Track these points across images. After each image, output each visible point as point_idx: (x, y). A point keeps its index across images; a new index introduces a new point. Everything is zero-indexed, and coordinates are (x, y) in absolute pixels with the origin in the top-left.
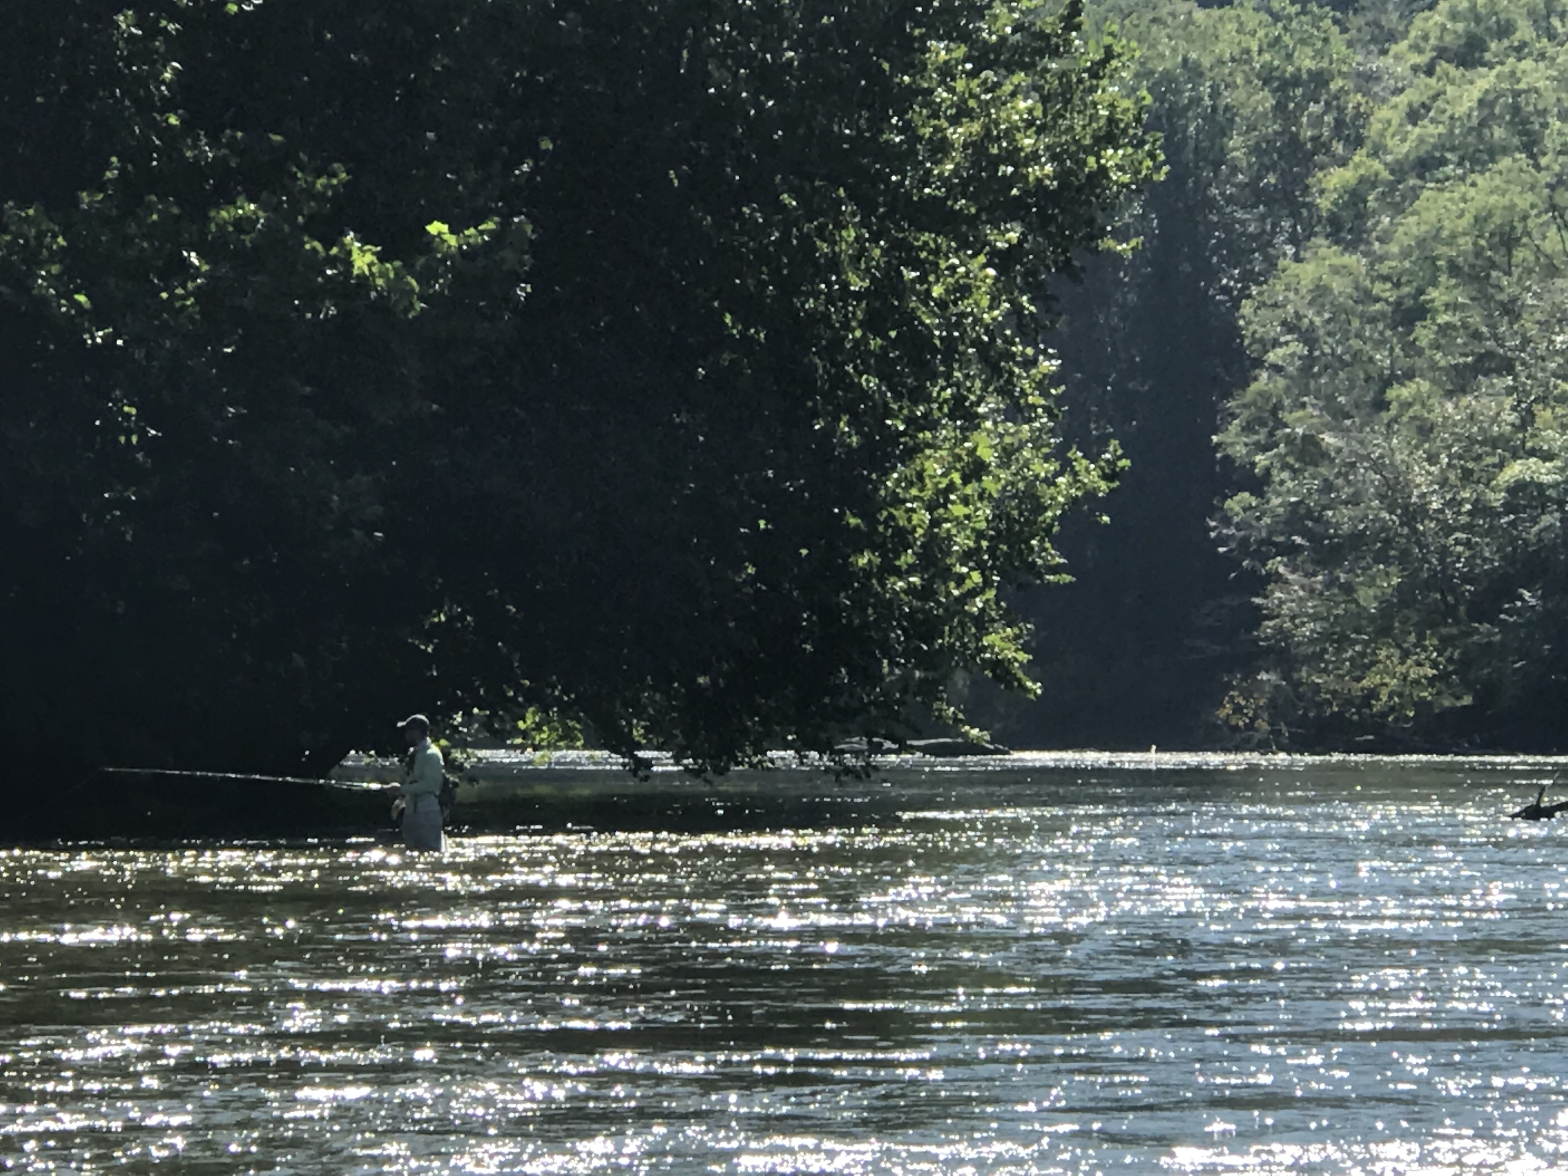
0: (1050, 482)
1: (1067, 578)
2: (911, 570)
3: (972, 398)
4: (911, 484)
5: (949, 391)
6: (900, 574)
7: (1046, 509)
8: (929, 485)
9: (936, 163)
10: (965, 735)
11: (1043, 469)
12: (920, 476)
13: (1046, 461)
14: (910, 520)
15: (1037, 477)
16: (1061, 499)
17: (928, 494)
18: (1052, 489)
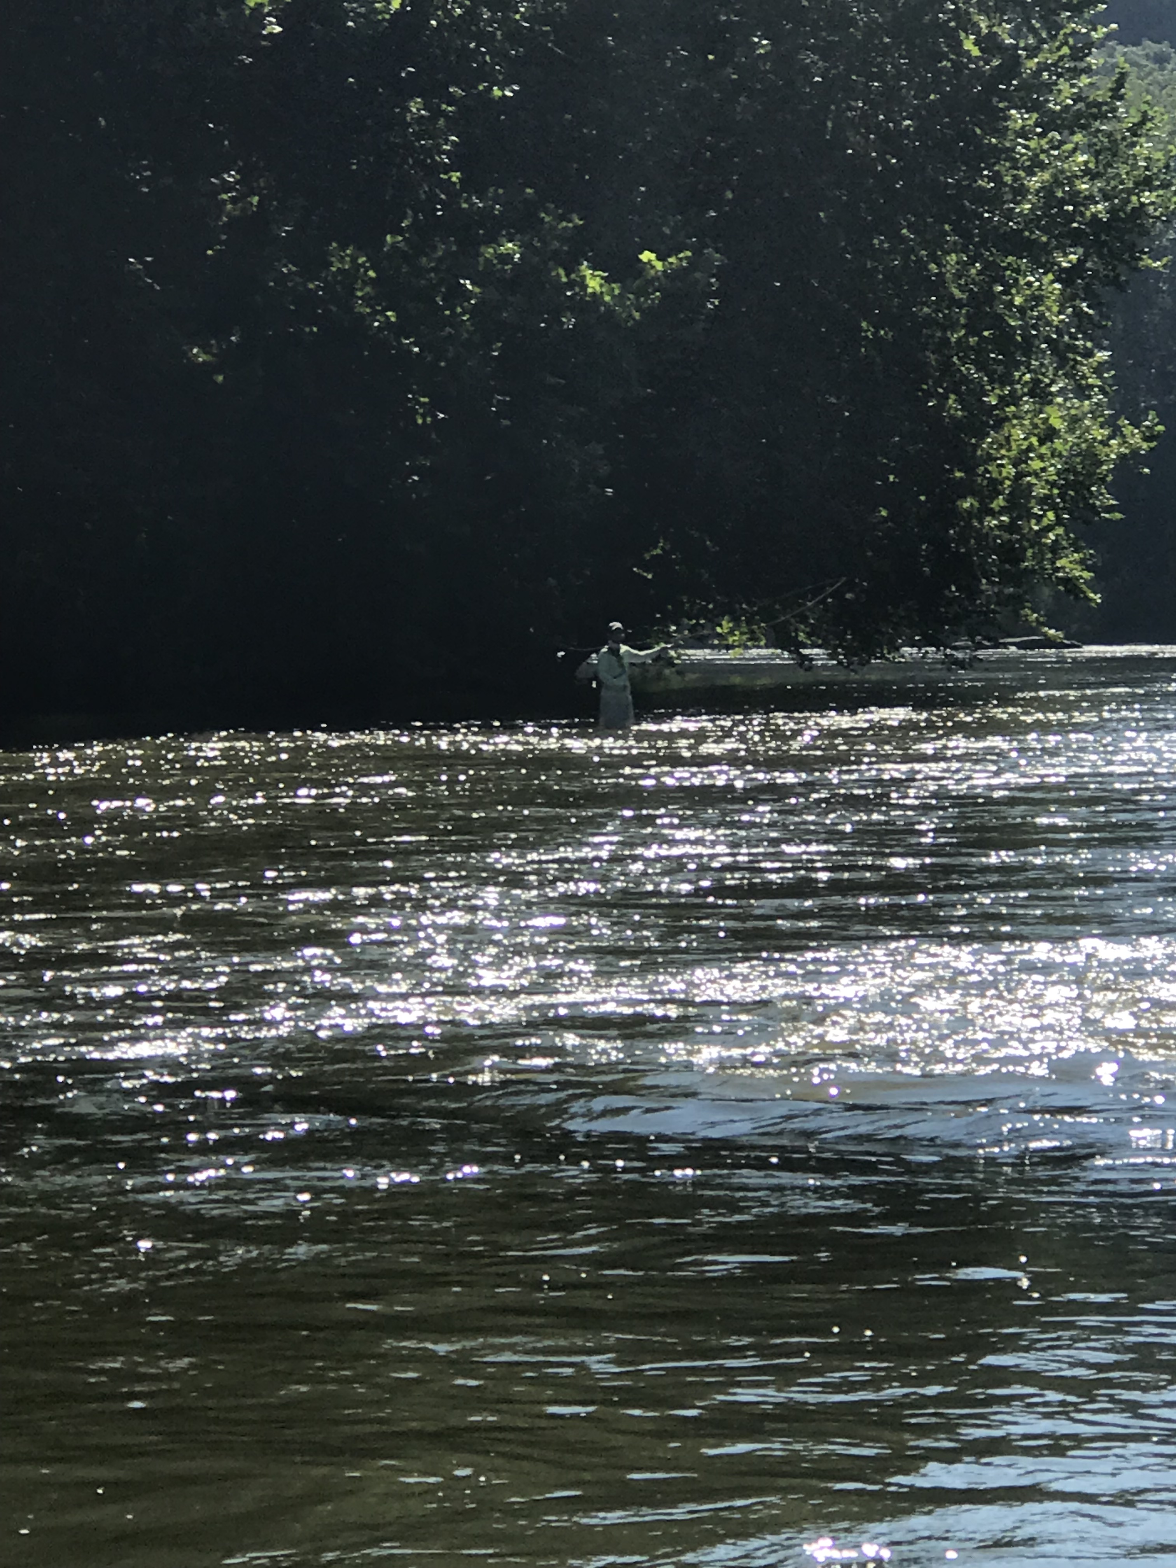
0: (1105, 443)
1: (1118, 516)
2: (1003, 511)
3: (1047, 381)
4: (1001, 446)
5: (1028, 376)
6: (993, 514)
7: (1102, 463)
8: (1014, 447)
9: (1017, 203)
10: (1045, 634)
11: (1100, 433)
12: (1008, 439)
13: (1102, 427)
14: (1000, 473)
15: (1094, 439)
16: (1113, 456)
17: (1013, 453)
18: (1107, 449)
